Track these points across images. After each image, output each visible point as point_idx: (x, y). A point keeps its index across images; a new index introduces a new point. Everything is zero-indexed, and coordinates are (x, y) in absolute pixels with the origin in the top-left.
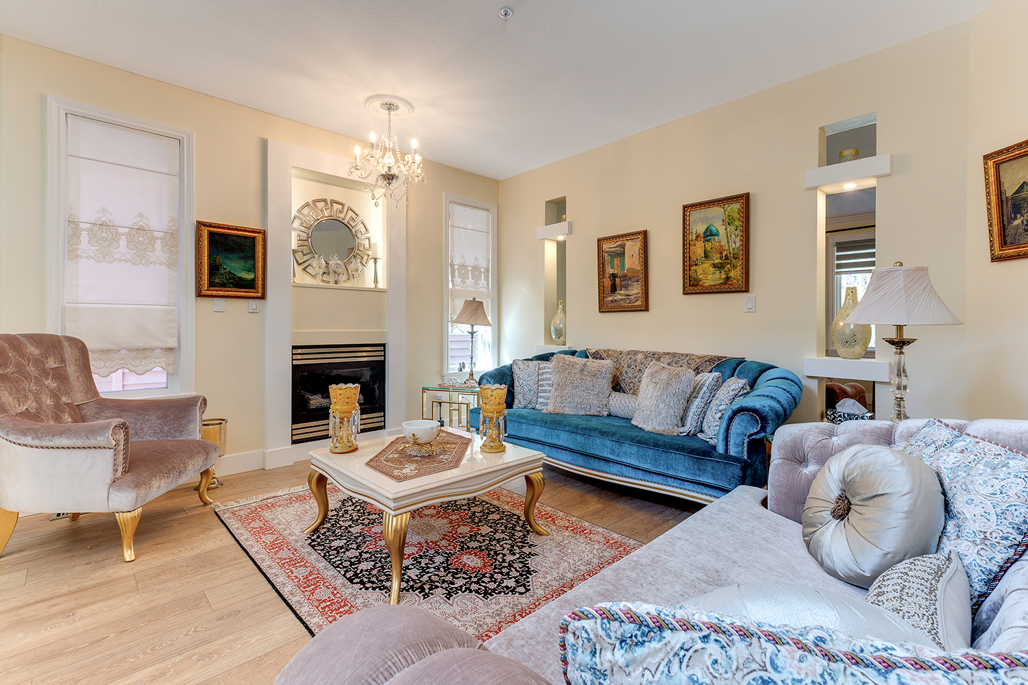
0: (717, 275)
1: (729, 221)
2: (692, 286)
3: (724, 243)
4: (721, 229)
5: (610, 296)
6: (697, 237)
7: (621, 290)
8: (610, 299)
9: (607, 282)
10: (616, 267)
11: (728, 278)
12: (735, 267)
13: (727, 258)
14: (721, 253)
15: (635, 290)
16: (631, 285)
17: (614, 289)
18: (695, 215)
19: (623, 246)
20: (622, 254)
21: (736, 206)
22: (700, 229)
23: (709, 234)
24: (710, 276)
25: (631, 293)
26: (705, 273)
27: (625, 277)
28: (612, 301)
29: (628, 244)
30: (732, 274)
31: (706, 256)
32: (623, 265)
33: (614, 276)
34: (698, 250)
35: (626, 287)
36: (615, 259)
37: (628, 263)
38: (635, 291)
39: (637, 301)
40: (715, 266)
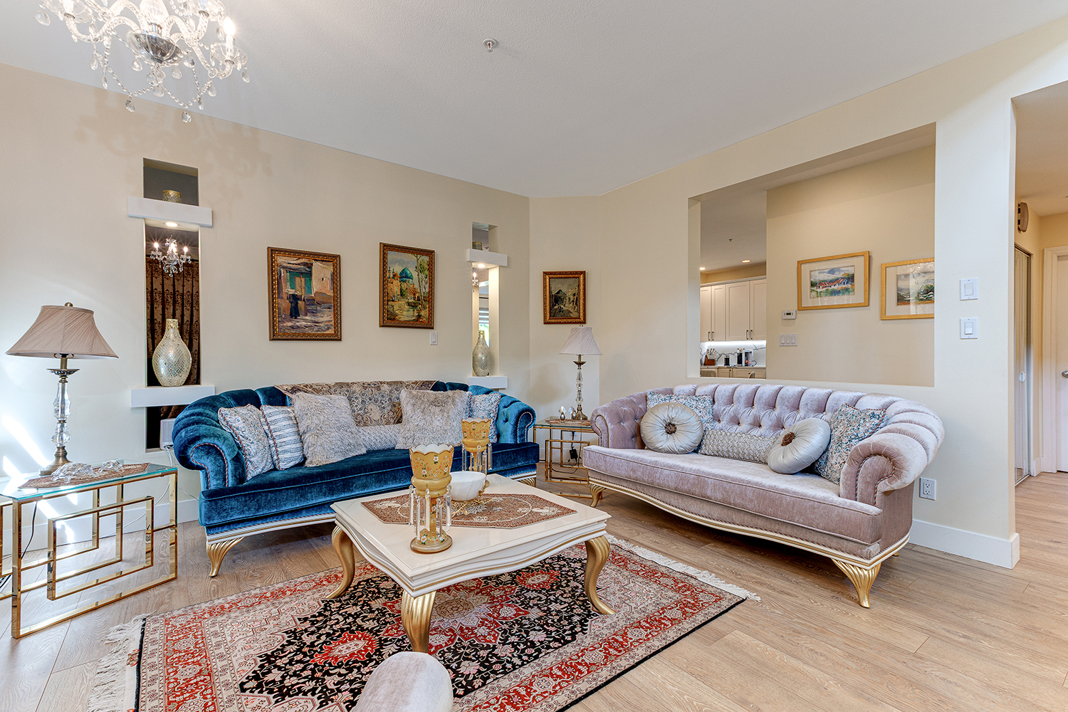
0: (411, 313)
1: (420, 269)
2: (389, 320)
3: (417, 286)
4: (415, 274)
5: (290, 321)
6: (394, 276)
7: (306, 315)
8: (290, 324)
9: (285, 304)
10: (298, 287)
11: (419, 316)
12: (425, 308)
13: (419, 300)
14: (414, 294)
15: (326, 317)
16: (320, 311)
17: (295, 313)
18: (392, 255)
19: (310, 266)
20: (309, 275)
21: (426, 259)
22: (398, 270)
23: (404, 276)
24: (406, 314)
25: (320, 319)
26: (401, 309)
27: (311, 301)
28: (292, 327)
29: (317, 266)
30: (423, 313)
31: (402, 295)
32: (309, 287)
33: (295, 298)
34: (395, 287)
35: (314, 313)
36: (298, 280)
37: (316, 286)
38: (326, 319)
39: (328, 329)
40: (409, 304)
